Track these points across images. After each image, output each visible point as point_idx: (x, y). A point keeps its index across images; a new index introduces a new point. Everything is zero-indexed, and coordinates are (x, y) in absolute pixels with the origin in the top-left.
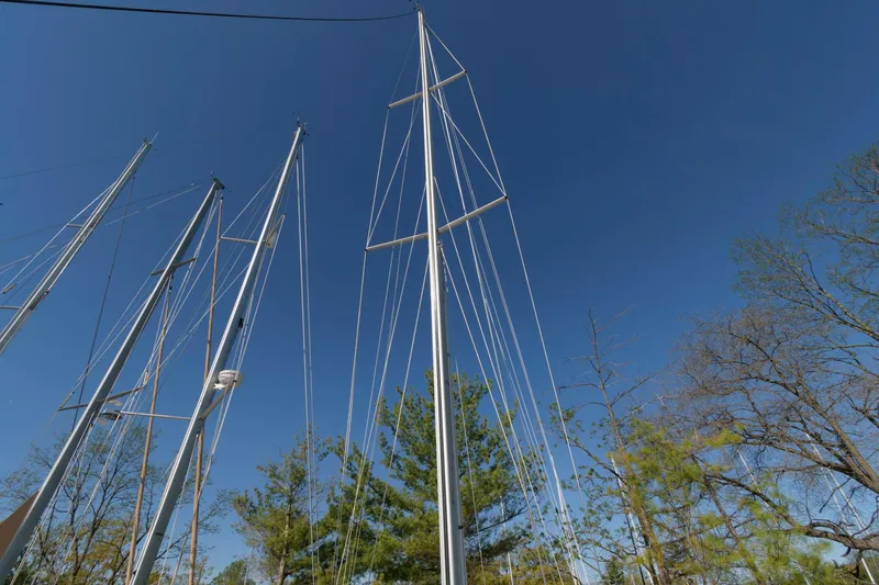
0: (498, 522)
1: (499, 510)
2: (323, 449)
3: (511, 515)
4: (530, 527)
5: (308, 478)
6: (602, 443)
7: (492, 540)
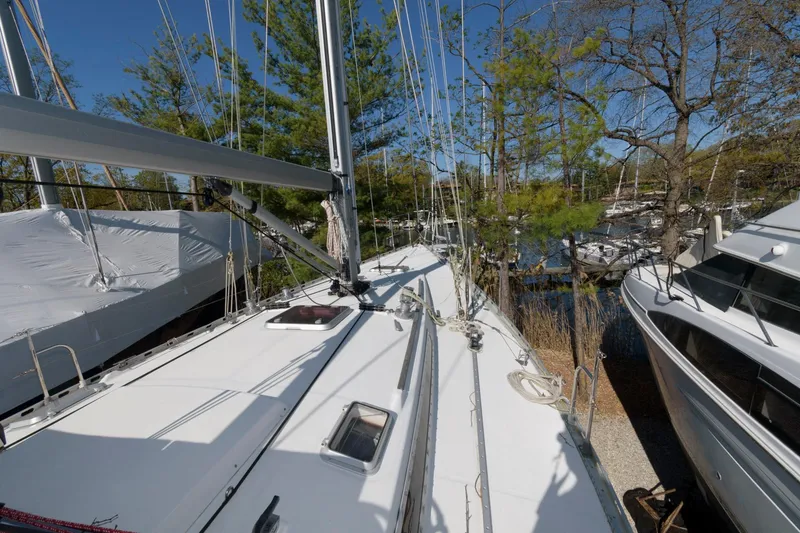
0: (378, 123)
1: (379, 114)
2: (193, 51)
3: (389, 118)
4: (404, 128)
5: (188, 81)
6: (482, 53)
7: (373, 137)
